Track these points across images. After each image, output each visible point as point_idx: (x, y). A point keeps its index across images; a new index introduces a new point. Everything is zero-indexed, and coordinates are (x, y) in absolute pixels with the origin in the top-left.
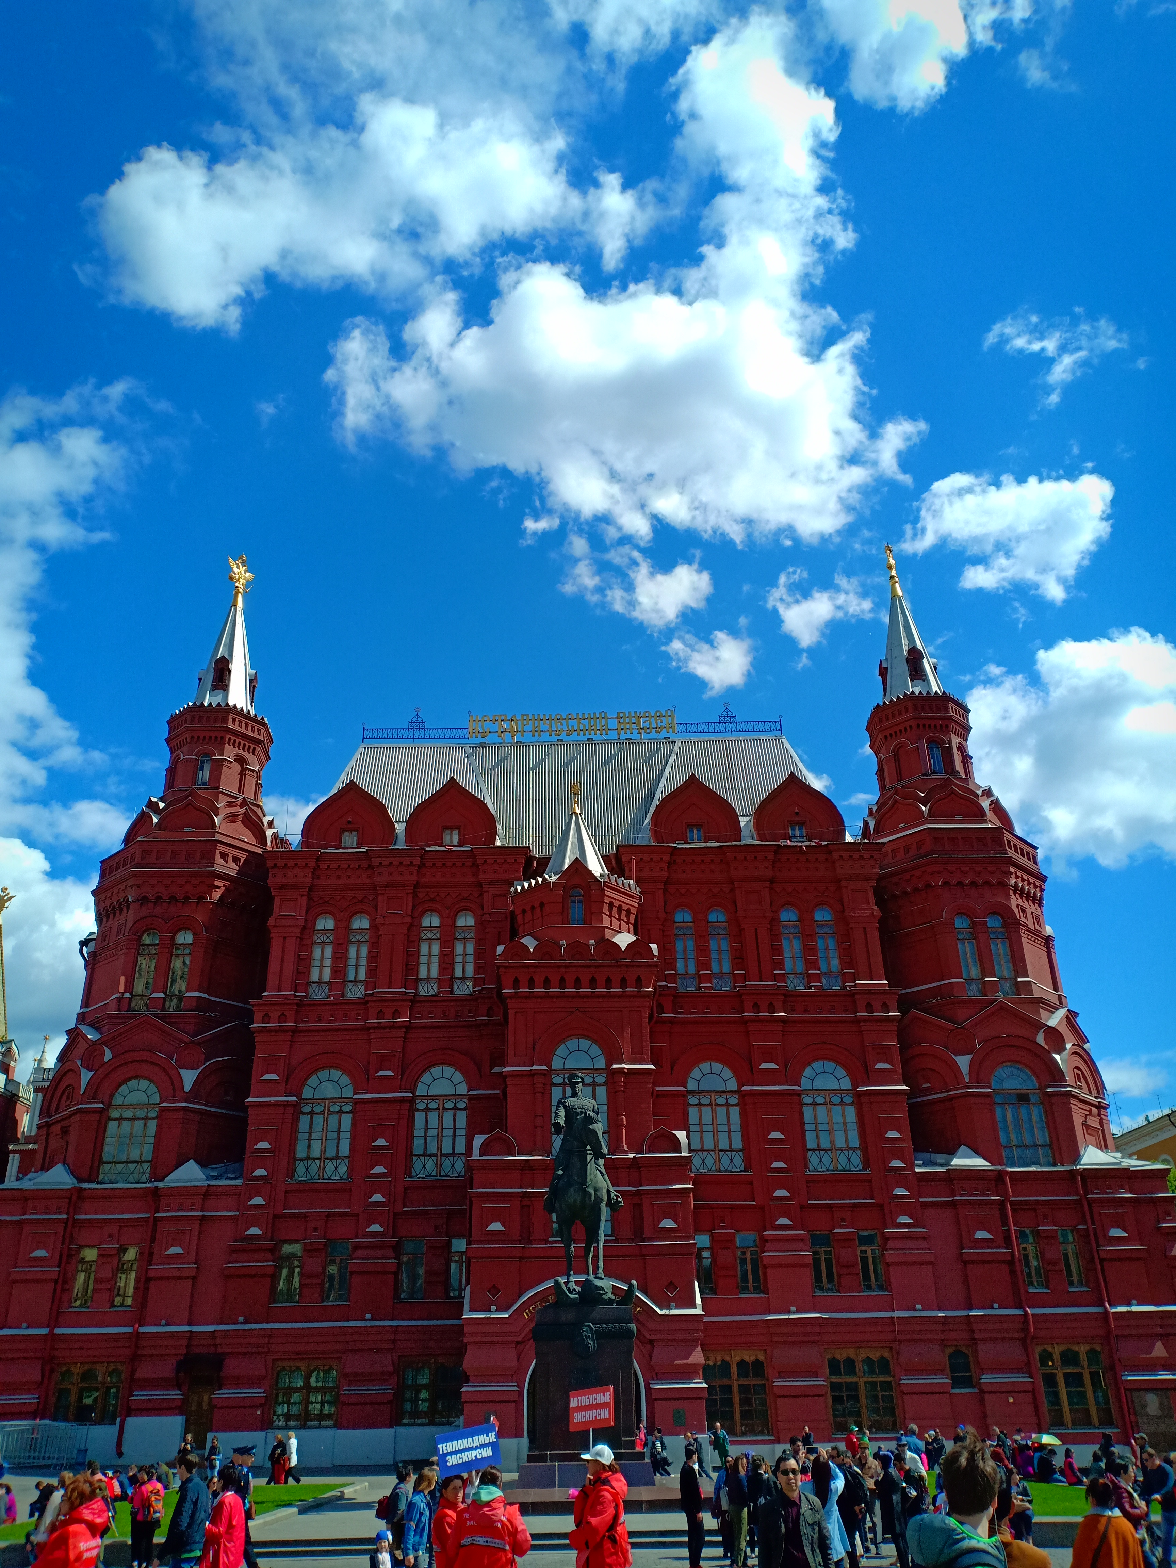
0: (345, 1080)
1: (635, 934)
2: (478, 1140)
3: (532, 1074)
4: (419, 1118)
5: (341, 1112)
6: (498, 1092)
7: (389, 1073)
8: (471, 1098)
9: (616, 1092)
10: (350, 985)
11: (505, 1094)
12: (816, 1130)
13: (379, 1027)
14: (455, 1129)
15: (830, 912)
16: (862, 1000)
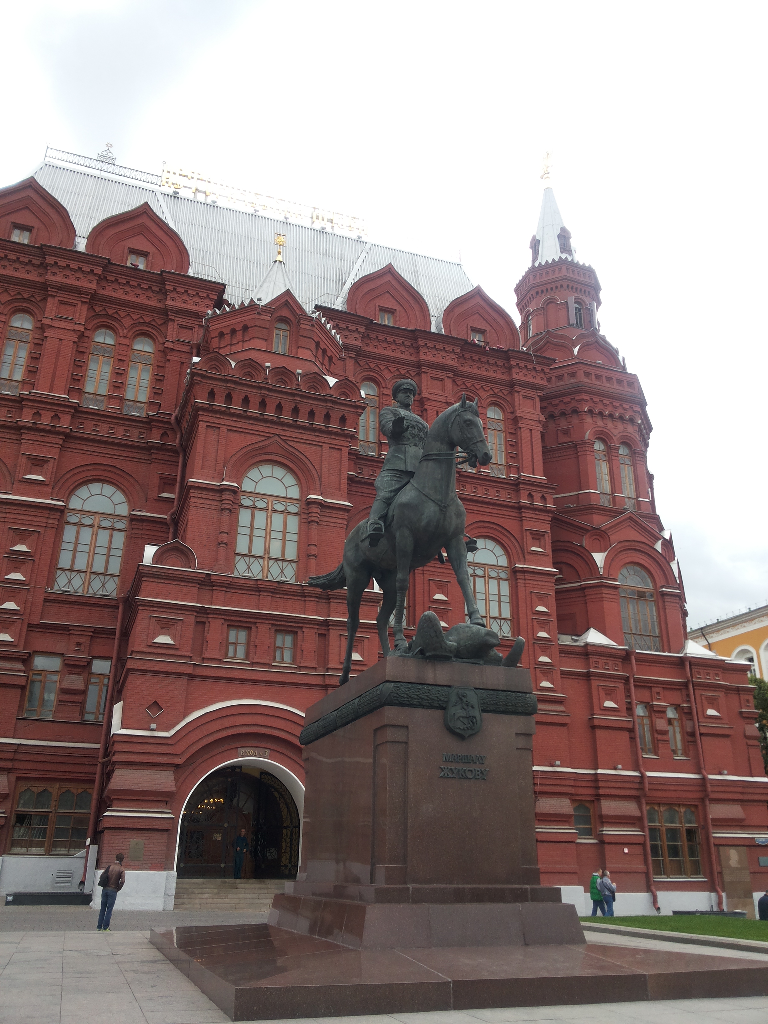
2: (151, 549)
3: (221, 490)
7: (40, 478)
8: (133, 519)
9: (309, 522)
13: (34, 428)
14: (110, 548)
15: (500, 412)
16: (525, 489)
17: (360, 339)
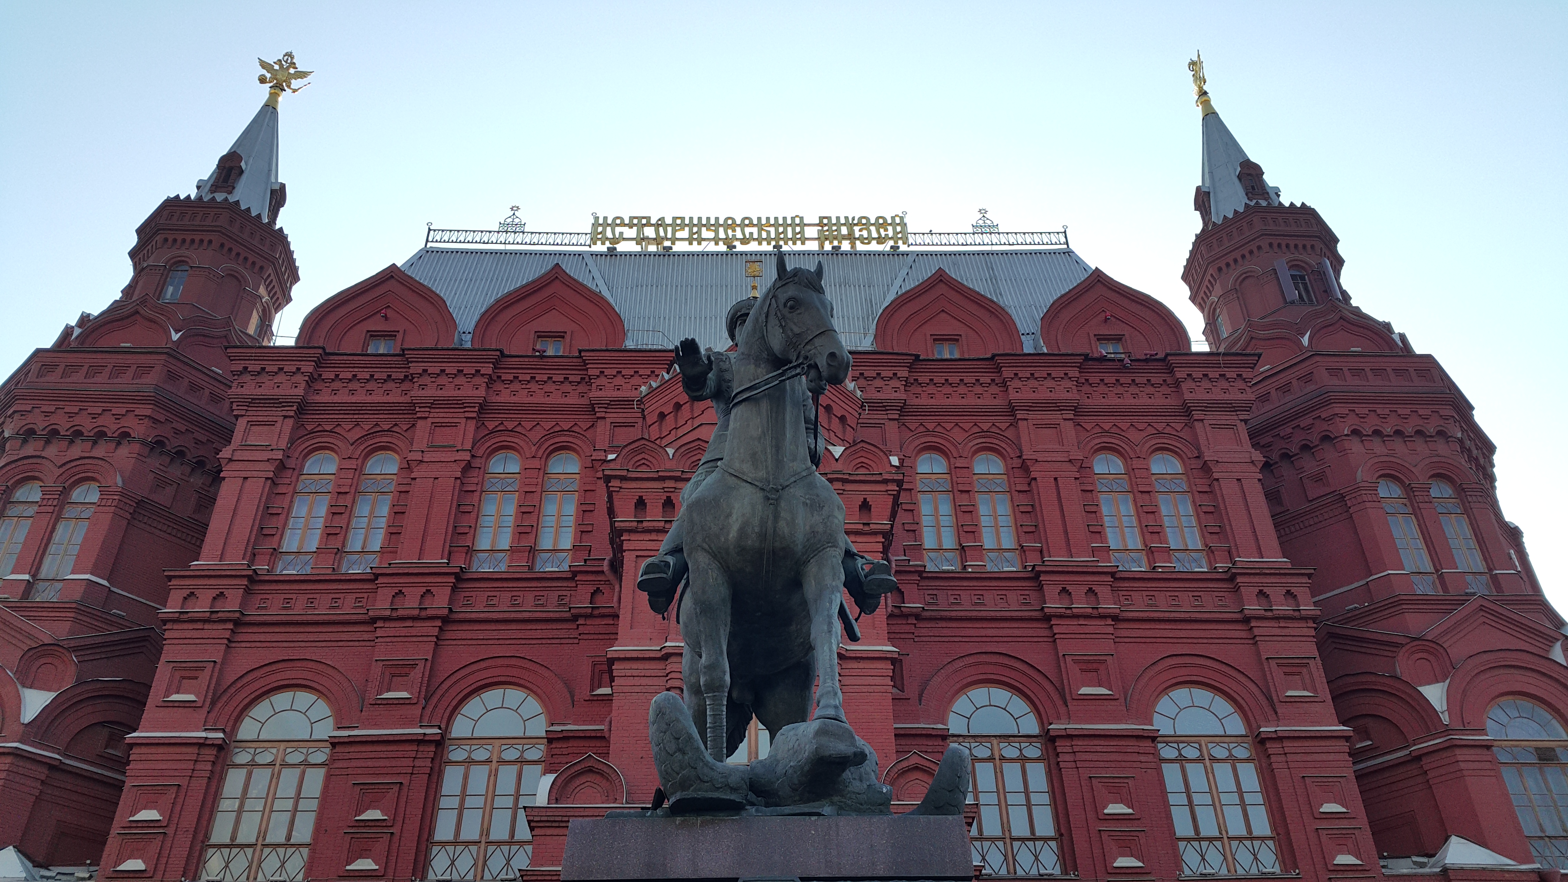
0: (322, 707)
3: (663, 657)
4: (452, 778)
5: (306, 764)
7: (403, 694)
8: (552, 740)
10: (352, 558)
12: (1190, 805)
13: (394, 617)
14: (517, 796)
15: (1176, 462)
16: (1249, 585)
17: (902, 388)
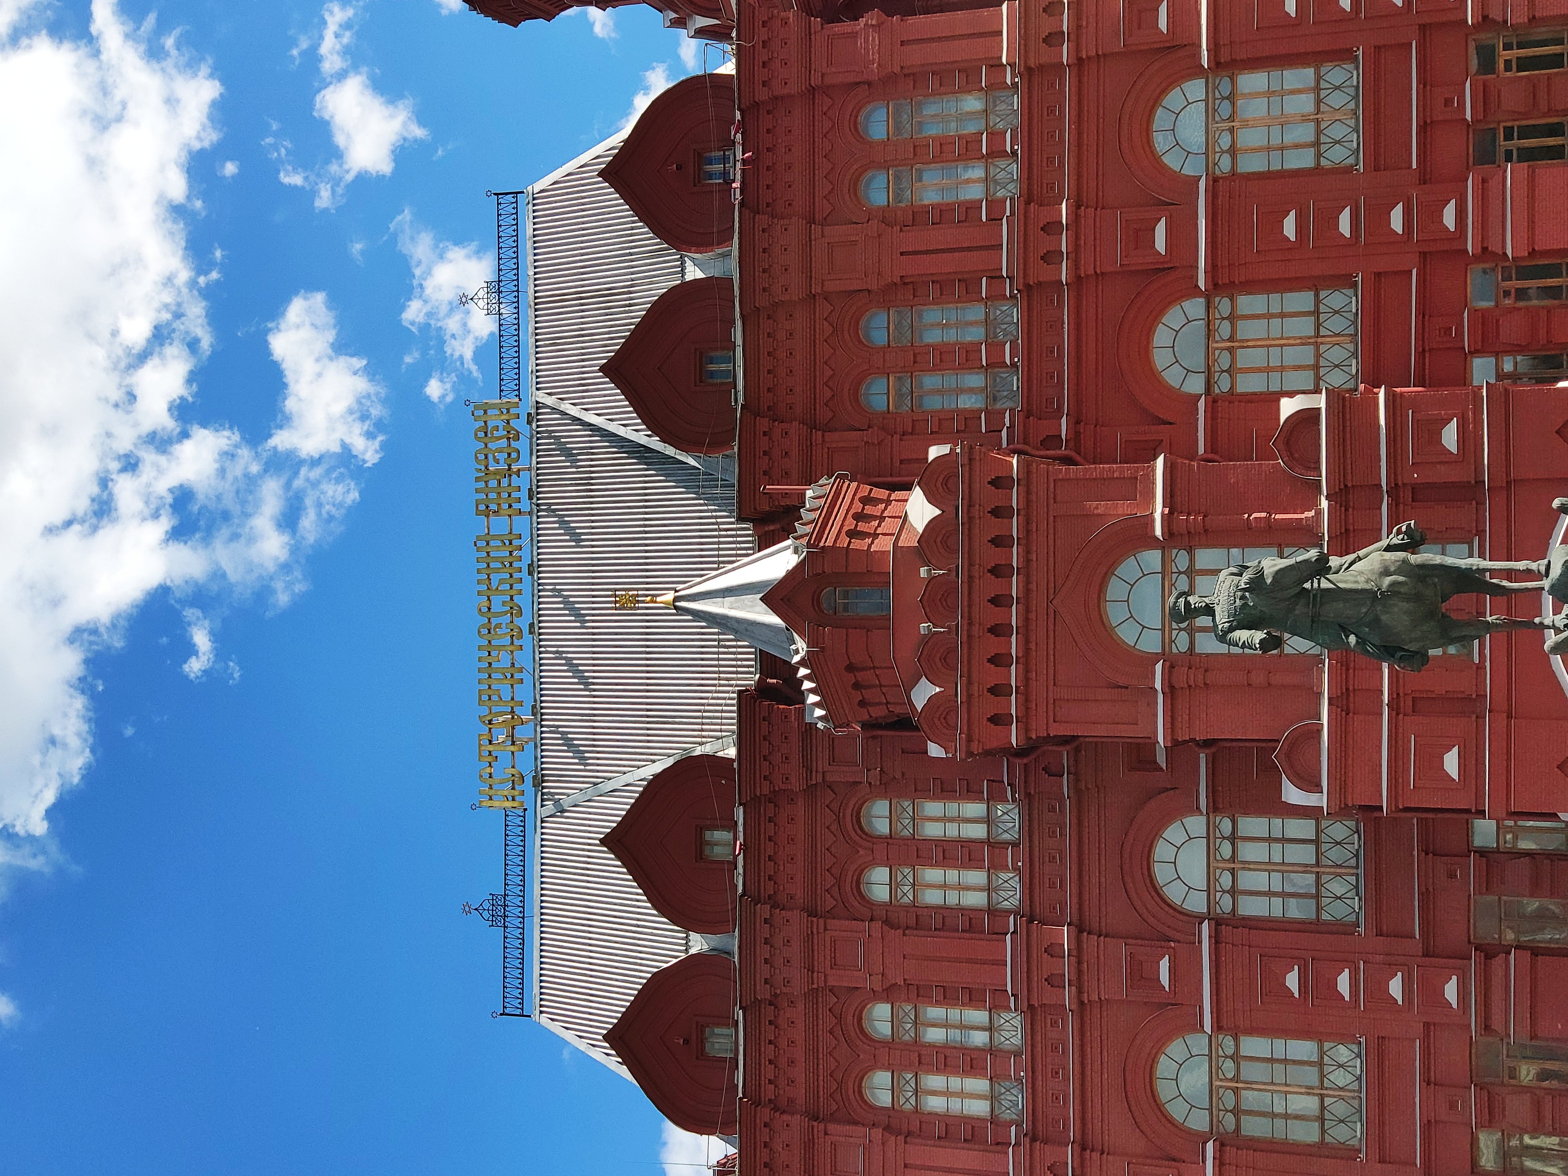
0: (1176, 1049)
1: (908, 487)
2: (1292, 795)
3: (1171, 690)
4: (1251, 907)
5: (1236, 1058)
6: (1202, 755)
7: (1164, 964)
8: (1214, 808)
9: (1206, 531)
10: (999, 1039)
11: (1208, 743)
12: (1282, 149)
13: (1079, 984)
14: (1270, 840)
15: (872, 109)
